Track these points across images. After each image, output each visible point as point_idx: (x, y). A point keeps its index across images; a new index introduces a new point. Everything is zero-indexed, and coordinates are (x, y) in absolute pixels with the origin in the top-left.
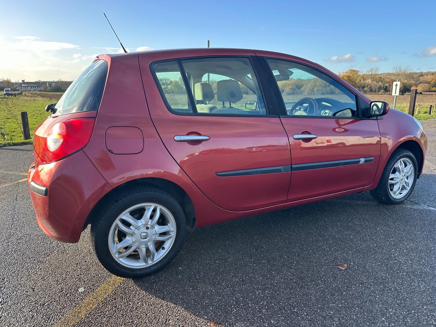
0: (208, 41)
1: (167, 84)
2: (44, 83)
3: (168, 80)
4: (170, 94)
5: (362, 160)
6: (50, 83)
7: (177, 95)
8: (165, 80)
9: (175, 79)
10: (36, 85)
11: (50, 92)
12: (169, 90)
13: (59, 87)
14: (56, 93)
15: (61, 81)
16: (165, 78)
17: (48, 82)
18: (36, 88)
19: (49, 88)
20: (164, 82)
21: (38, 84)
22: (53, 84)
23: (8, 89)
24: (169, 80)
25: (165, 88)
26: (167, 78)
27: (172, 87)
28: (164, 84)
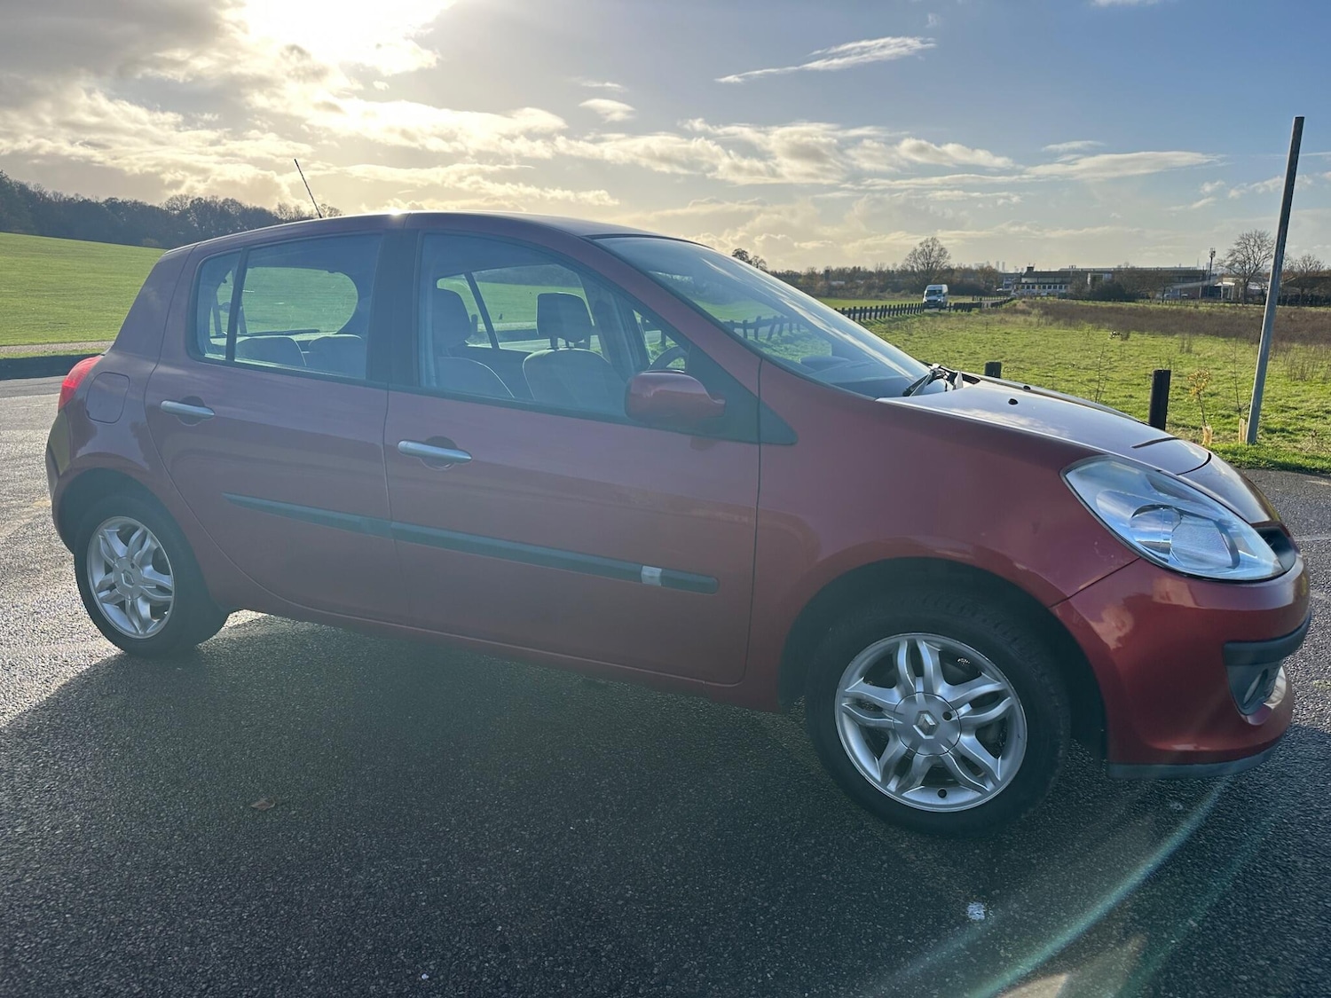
2: (1082, 274)
5: (652, 574)
6: (1097, 275)
10: (1058, 280)
13: (1120, 286)
18: (1055, 287)
19: (1089, 288)
21: (1063, 277)
23: (937, 287)
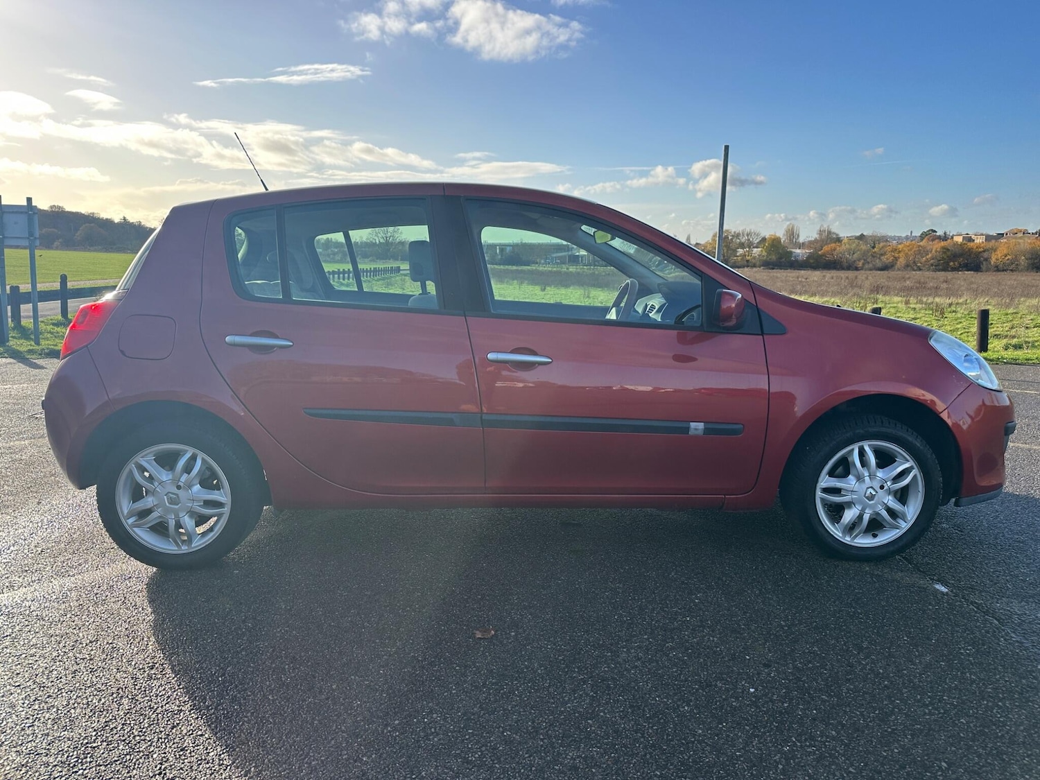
0: (727, 148)
1: (750, 245)
3: (755, 234)
4: (755, 269)
5: (697, 427)
7: (774, 270)
8: (748, 235)
9: (773, 233)
11: (500, 264)
12: (754, 258)
14: (510, 267)
15: (524, 242)
16: (748, 230)
17: (500, 245)
19: (500, 257)
20: (743, 240)
22: (508, 248)
24: (757, 236)
25: (745, 256)
26: (752, 231)
27: (762, 251)
28: (742, 246)
